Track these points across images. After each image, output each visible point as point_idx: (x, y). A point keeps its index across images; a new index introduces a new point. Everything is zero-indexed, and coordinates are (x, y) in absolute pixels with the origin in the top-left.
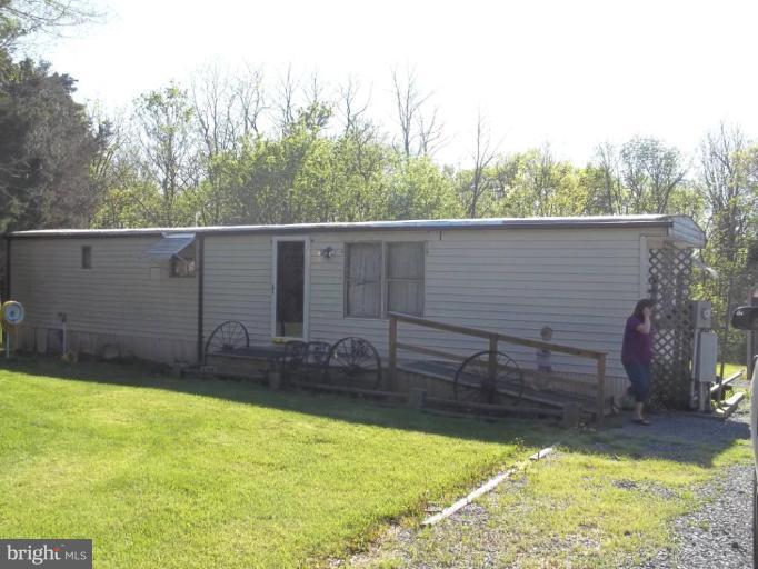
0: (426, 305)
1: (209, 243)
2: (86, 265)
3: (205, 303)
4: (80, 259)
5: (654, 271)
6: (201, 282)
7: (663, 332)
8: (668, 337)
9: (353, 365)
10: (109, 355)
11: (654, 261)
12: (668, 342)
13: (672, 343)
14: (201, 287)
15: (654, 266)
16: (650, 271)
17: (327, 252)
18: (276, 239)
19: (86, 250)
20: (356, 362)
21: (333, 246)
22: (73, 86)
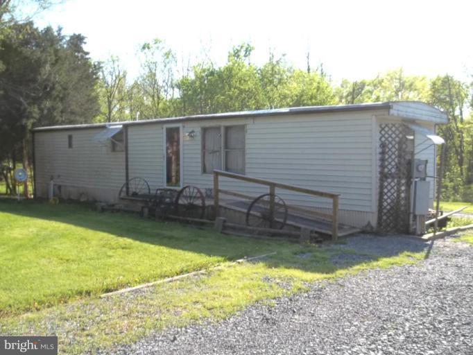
0: (247, 166)
1: (131, 131)
2: (70, 145)
3: (129, 167)
4: (67, 143)
5: (383, 139)
6: (127, 154)
7: (389, 180)
8: (393, 184)
9: (190, 203)
10: (82, 200)
11: (383, 132)
12: (392, 188)
13: (395, 188)
14: (127, 158)
15: (383, 136)
16: (380, 139)
17: (191, 134)
18: (165, 126)
19: (70, 137)
20: (191, 201)
21: (195, 130)
22: (85, 41)
